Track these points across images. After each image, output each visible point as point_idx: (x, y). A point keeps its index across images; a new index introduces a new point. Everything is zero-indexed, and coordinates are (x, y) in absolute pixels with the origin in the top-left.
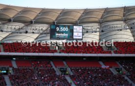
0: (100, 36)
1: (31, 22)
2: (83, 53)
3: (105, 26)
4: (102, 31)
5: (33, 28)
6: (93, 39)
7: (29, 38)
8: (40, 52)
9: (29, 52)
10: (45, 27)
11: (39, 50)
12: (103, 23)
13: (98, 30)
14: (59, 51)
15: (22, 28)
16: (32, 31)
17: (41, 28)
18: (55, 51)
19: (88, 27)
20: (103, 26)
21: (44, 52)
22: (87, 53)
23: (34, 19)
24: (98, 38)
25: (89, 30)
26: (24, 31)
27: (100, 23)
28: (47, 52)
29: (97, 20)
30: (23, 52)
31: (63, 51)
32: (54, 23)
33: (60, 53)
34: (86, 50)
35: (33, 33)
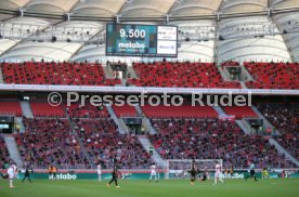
0: (216, 48)
1: (65, 18)
2: (179, 86)
3: (228, 27)
4: (221, 39)
5: (67, 30)
6: (201, 57)
7: (60, 53)
8: (83, 84)
9: (59, 83)
10: (94, 28)
11: (81, 78)
12: (223, 21)
13: (211, 35)
14: (124, 81)
15: (43, 31)
16: (65, 37)
17: (85, 31)
18: (117, 82)
19: (190, 28)
20: (221, 27)
21: (94, 84)
22: (186, 87)
23: (71, 11)
24: (211, 53)
25: (192, 35)
26: (50, 36)
27: (216, 19)
28: (99, 84)
29: (209, 13)
30: (47, 83)
31: (134, 82)
32: (115, 18)
33: (127, 85)
34: (185, 79)
35: (69, 41)
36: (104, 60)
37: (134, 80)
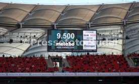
0: (123, 45)
1: (18, 26)
2: (99, 71)
3: (131, 30)
4: (127, 38)
5: (20, 34)
6: (113, 51)
7: (16, 51)
8: (32, 71)
9: (15, 71)
10: (39, 33)
11: (31, 68)
12: (128, 26)
13: (120, 36)
14: (61, 69)
15: (3, 35)
16: (19, 40)
17: (33, 35)
18: (56, 69)
19: (105, 31)
20: (127, 30)
21: (39, 71)
22: (104, 72)
23: (22, 21)
24: (120, 48)
25: (107, 36)
26: (8, 39)
27: (123, 25)
28: (44, 71)
29: (118, 21)
30: (7, 71)
31: (67, 69)
32: (53, 26)
33: (63, 72)
34: (102, 67)
35: (21, 42)
36: (46, 55)
37: (67, 68)
